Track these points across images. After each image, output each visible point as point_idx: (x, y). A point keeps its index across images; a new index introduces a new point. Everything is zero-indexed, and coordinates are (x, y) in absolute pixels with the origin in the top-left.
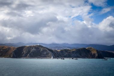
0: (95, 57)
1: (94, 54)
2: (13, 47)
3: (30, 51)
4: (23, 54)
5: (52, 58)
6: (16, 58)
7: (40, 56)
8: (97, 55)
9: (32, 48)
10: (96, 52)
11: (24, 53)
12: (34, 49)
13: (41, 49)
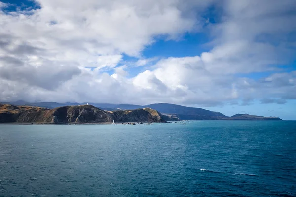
0: (157, 121)
1: (156, 117)
2: (39, 108)
3: (78, 114)
4: (68, 117)
5: (114, 123)
6: (61, 124)
7: (94, 120)
8: (159, 118)
9: (81, 110)
10: (158, 115)
11: (70, 117)
12: (83, 111)
13: (93, 110)
